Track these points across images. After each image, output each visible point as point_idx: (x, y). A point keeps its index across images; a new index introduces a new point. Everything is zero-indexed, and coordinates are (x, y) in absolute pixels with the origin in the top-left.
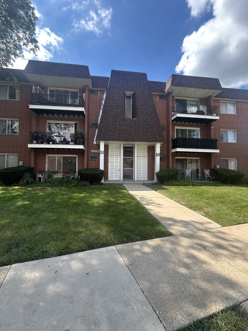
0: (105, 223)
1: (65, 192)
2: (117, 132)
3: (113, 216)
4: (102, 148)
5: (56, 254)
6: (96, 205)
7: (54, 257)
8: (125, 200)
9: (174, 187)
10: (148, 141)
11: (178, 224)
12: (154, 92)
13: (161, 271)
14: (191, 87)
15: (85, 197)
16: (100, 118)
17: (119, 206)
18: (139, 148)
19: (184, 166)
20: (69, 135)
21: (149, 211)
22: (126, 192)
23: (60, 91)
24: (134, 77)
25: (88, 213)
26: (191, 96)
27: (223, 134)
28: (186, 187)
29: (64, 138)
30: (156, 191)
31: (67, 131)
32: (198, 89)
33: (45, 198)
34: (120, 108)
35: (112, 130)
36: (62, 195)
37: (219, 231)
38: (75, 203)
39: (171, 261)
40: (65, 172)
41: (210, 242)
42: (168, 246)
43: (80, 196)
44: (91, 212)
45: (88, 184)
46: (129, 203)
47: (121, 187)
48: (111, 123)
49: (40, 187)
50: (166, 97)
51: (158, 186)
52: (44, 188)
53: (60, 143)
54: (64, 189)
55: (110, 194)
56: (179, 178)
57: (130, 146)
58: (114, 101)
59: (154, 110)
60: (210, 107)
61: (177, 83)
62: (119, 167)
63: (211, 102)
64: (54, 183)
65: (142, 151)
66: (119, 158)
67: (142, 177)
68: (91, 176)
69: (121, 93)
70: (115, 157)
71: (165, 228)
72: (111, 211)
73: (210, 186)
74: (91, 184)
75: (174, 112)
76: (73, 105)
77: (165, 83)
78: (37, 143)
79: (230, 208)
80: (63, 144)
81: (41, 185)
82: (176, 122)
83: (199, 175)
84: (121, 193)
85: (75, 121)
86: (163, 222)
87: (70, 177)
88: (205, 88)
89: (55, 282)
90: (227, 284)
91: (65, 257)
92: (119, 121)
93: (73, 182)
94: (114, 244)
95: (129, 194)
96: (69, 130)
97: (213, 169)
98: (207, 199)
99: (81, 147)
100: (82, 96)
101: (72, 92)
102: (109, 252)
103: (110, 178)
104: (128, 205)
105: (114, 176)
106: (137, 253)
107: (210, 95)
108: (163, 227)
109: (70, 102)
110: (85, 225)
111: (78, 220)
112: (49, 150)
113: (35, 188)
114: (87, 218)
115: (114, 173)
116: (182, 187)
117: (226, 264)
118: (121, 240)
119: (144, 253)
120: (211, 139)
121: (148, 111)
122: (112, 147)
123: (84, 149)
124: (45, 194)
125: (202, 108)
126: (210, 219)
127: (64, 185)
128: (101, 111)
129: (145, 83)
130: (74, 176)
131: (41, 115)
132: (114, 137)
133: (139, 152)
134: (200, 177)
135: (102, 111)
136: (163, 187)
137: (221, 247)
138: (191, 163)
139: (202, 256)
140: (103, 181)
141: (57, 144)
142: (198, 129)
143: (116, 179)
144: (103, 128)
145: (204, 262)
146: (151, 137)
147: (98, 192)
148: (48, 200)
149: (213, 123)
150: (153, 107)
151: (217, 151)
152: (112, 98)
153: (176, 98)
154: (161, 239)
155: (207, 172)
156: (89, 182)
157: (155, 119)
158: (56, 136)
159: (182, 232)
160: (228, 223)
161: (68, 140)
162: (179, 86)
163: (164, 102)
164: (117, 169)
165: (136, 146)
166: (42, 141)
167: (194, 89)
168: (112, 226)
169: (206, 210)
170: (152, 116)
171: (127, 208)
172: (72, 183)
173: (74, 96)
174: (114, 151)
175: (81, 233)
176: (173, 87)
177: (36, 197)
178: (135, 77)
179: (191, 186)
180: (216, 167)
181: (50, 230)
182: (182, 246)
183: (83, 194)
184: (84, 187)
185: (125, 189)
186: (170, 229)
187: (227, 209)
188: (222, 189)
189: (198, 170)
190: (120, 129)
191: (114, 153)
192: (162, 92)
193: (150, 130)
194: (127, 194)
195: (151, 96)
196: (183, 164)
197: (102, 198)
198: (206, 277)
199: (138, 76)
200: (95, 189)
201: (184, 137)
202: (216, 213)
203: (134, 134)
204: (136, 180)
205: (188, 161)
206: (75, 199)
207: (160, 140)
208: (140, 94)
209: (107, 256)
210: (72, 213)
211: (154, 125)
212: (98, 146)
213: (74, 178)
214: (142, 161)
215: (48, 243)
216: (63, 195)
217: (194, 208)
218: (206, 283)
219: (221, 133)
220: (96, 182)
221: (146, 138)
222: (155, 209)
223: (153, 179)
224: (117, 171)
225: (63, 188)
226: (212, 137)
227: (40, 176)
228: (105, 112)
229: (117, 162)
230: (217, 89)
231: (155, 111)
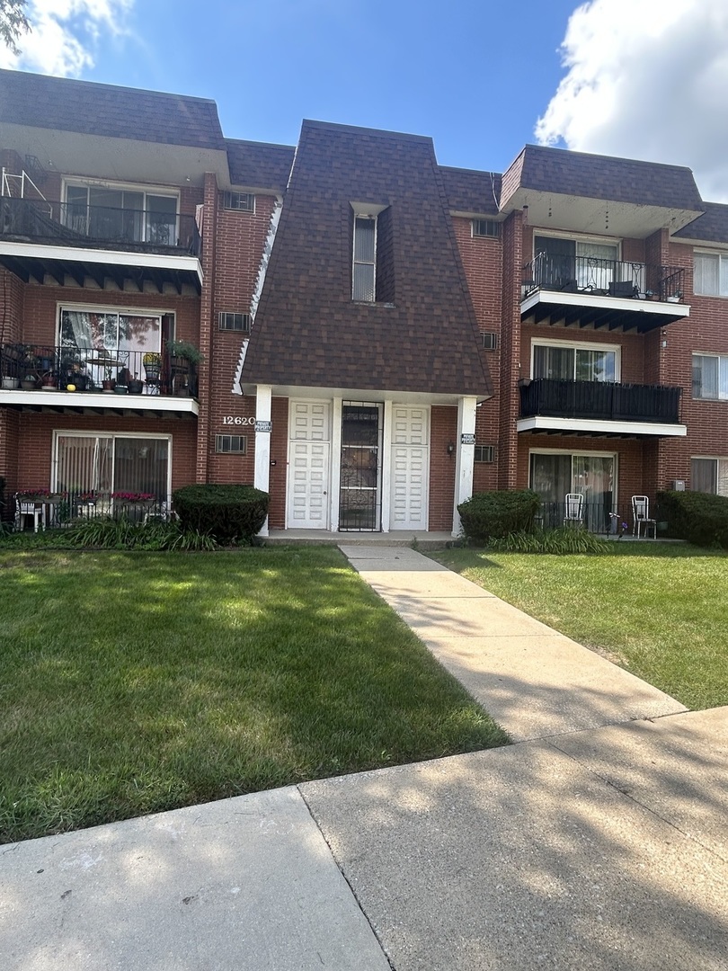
0: (264, 697)
1: (119, 575)
2: (321, 352)
3: (296, 669)
4: (263, 411)
5: (71, 823)
6: (235, 624)
7: (62, 832)
8: (343, 605)
9: (523, 557)
10: (433, 390)
11: (534, 700)
12: (457, 209)
13: (463, 885)
14: (593, 195)
15: (196, 593)
16: (256, 300)
17: (321, 631)
18: (400, 414)
19: (561, 478)
20: (140, 358)
21: (430, 648)
22: (347, 576)
23: (108, 191)
24: (387, 151)
25: (204, 656)
26: (591, 229)
27: (700, 369)
28: (567, 557)
29: (120, 368)
30: (458, 571)
31: (132, 344)
32: (618, 204)
33: (45, 597)
34: (331, 263)
35: (303, 344)
36: (111, 585)
37: (677, 727)
38: (155, 618)
39: (502, 845)
40: (121, 497)
41: (643, 770)
42: (493, 785)
43: (178, 591)
44: (213, 653)
45: (210, 542)
46: (358, 617)
47: (329, 557)
48: (298, 320)
49: (27, 551)
50: (502, 227)
51: (465, 552)
52: (43, 557)
53: (105, 388)
54: (120, 560)
55: (288, 582)
56: (540, 524)
57: (366, 405)
58: (310, 238)
59: (456, 274)
60: (660, 270)
61: (542, 178)
62: (324, 483)
63: (663, 251)
64: (81, 538)
65: (409, 426)
66: (326, 447)
67: (408, 519)
68: (221, 514)
69: (338, 208)
70: (310, 445)
71: (485, 717)
72: (290, 650)
73: (651, 555)
74: (219, 543)
75: (530, 283)
76: (155, 247)
77: (498, 178)
78: (19, 387)
79: (718, 638)
80: (116, 392)
81: (33, 544)
82: (536, 323)
83: (614, 514)
84: (327, 578)
85: (165, 308)
86: (479, 693)
87: (142, 515)
88: (640, 201)
89: (60, 937)
90: (701, 933)
91: (104, 834)
92: (326, 311)
93: (153, 536)
94: (295, 780)
95: (359, 584)
96: (142, 338)
97: (661, 495)
98: (639, 604)
99: (185, 405)
100: (189, 216)
101: (152, 199)
102: (276, 809)
103: (290, 522)
104: (354, 627)
105: (307, 515)
106: (380, 817)
107: (659, 225)
108: (479, 710)
109: (145, 233)
110: (187, 706)
111: (163, 686)
112: (66, 411)
113: (11, 555)
114: (199, 677)
115: (308, 504)
116: (552, 556)
117: (700, 855)
118: (321, 764)
119: (404, 815)
120: (659, 387)
121: (433, 278)
122: (300, 408)
123: (196, 412)
124: (44, 581)
125: (628, 274)
126: (645, 680)
127: (119, 545)
128: (262, 274)
129: (425, 176)
130: (160, 511)
131: (33, 282)
132: (307, 371)
133: (400, 426)
134: (615, 522)
135: (267, 271)
136: (483, 556)
137: (682, 788)
138: (587, 468)
139: (616, 823)
140: (264, 532)
141: (94, 390)
142: (613, 349)
143: (314, 525)
144: (267, 336)
145: (622, 850)
146: (446, 373)
147: (243, 575)
148: (52, 604)
149: (667, 329)
150: (452, 264)
151: (679, 430)
152: (303, 226)
153: (537, 232)
154: (467, 757)
155: (641, 505)
156: (212, 537)
157: (460, 309)
158: (93, 362)
159: (546, 729)
160: (709, 696)
161: (138, 378)
162: (550, 190)
163: (493, 246)
164: (318, 489)
165: (388, 404)
166: (37, 378)
167: (603, 202)
168: (289, 707)
169: (634, 645)
170: (451, 297)
171: (349, 639)
172: (148, 538)
173: (161, 211)
174: (309, 424)
175: (171, 734)
176: (527, 191)
177: (10, 591)
178: (391, 152)
179: (584, 553)
180: (672, 485)
181: (52, 722)
182: (544, 786)
183: (190, 580)
184: (193, 554)
185: (345, 563)
186: (503, 718)
187: (708, 642)
188: (692, 567)
189: (608, 495)
190: (332, 341)
191: (309, 429)
192: (486, 211)
193: (441, 348)
194: (352, 583)
195: (449, 223)
196: (557, 473)
197: (257, 598)
198: (625, 908)
199: (399, 147)
200: (235, 561)
201: (563, 376)
202: (667, 659)
203: (381, 362)
204: (386, 529)
205: (575, 463)
206: (156, 601)
207: (474, 386)
208: (409, 216)
209: (265, 827)
210: (142, 658)
211: (456, 332)
212: (249, 404)
213: (157, 520)
214: (409, 459)
215: (43, 777)
216: (113, 583)
217: (592, 638)
218: (628, 932)
219: (695, 364)
220: (240, 534)
221: (425, 377)
222: (451, 640)
223: (448, 528)
224: (319, 495)
225: (114, 558)
226: (664, 380)
227: (27, 508)
228: (276, 276)
229: (319, 463)
230: (684, 206)
231: (461, 280)
